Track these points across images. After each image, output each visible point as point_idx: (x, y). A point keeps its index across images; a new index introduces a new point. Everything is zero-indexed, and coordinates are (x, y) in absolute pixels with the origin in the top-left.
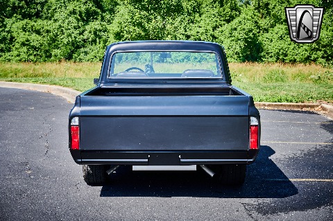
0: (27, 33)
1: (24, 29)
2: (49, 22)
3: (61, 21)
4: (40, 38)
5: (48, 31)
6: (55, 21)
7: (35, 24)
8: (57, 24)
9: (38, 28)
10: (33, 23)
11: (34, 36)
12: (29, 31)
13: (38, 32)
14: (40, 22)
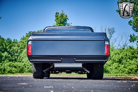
0: (11, 67)
1: (10, 66)
2: (20, 63)
3: (25, 62)
4: (16, 69)
5: (19, 67)
6: (23, 62)
7: (14, 64)
8: (23, 63)
9: (15, 65)
10: (13, 63)
11: (14, 69)
12: (12, 67)
13: (15, 67)
14: (16, 63)
